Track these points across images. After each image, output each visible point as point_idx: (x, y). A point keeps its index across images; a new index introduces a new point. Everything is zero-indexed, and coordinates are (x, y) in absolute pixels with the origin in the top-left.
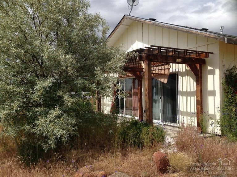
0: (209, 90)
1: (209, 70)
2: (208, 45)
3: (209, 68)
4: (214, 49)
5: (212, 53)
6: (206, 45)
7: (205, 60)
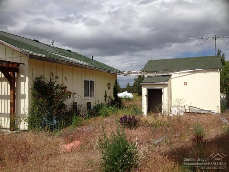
0: (21, 94)
1: (22, 77)
2: (21, 57)
3: (22, 76)
4: (25, 61)
5: (23, 64)
6: (20, 57)
7: (18, 69)
